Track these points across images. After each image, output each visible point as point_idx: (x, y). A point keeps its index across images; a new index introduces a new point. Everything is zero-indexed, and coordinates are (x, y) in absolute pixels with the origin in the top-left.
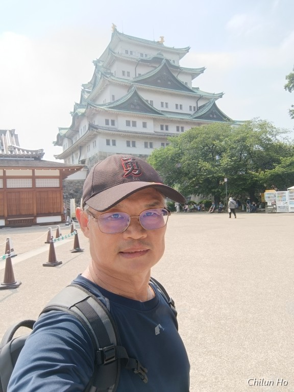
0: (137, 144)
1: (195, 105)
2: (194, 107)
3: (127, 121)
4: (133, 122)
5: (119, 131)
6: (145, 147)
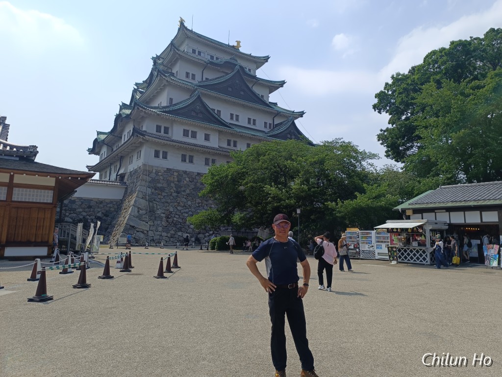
0: (196, 159)
1: (271, 122)
2: (270, 124)
3: (184, 130)
4: (192, 131)
5: (173, 141)
6: (206, 164)
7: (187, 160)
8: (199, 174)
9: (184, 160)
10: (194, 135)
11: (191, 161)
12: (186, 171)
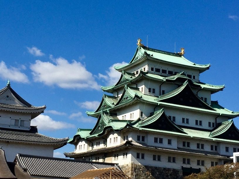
0: (162, 158)
1: (214, 122)
3: (155, 138)
4: (160, 138)
6: (169, 161)
7: (157, 159)
8: (165, 169)
9: (154, 159)
10: (161, 141)
11: (159, 160)
12: (156, 167)
